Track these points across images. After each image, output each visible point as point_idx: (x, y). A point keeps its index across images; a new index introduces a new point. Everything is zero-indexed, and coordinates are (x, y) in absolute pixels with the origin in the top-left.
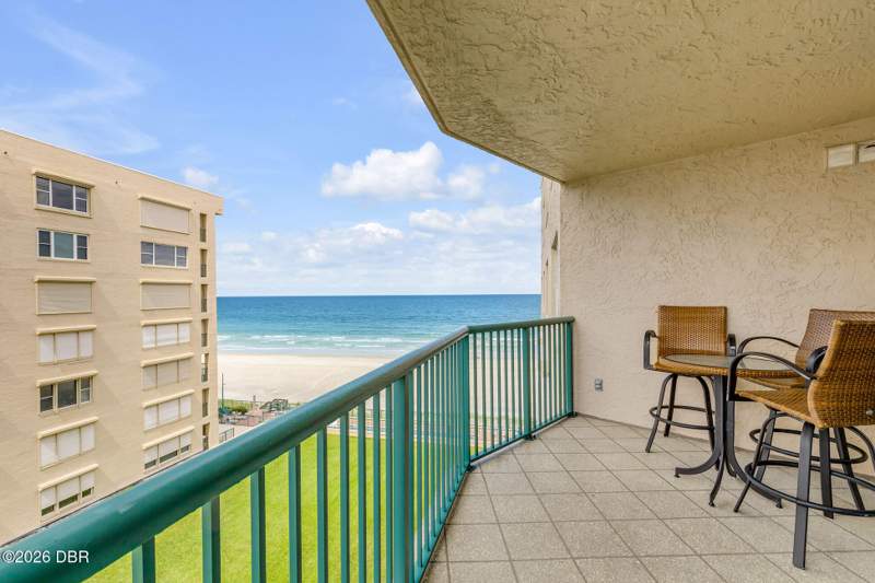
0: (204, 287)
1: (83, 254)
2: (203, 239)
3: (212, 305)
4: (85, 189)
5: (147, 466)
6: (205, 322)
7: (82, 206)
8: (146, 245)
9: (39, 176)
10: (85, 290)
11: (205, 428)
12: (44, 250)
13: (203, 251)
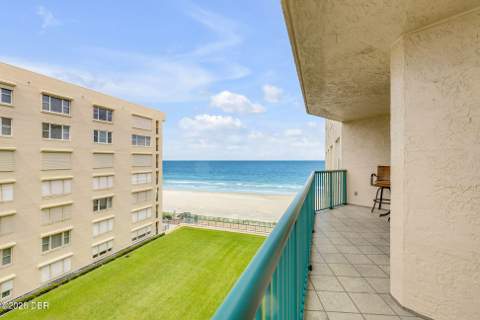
2: (157, 133)
4: (111, 111)
5: (133, 240)
6: (157, 172)
7: (110, 120)
8: (134, 136)
9: (95, 107)
10: (110, 156)
11: (157, 224)
12: (96, 140)
13: (157, 139)
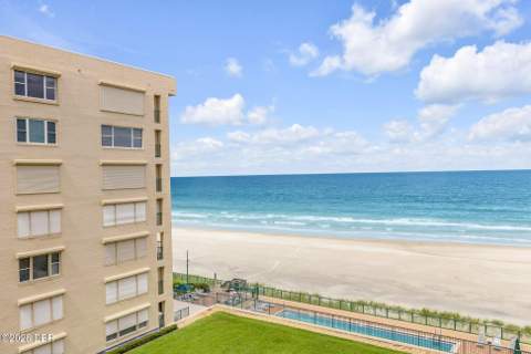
0: (159, 167)
1: (52, 139)
2: (157, 120)
3: (166, 185)
4: (53, 78)
5: (109, 338)
6: (160, 201)
7: (51, 96)
8: (106, 128)
9: (17, 70)
10: (54, 171)
11: (161, 305)
12: (21, 137)
13: (158, 132)
